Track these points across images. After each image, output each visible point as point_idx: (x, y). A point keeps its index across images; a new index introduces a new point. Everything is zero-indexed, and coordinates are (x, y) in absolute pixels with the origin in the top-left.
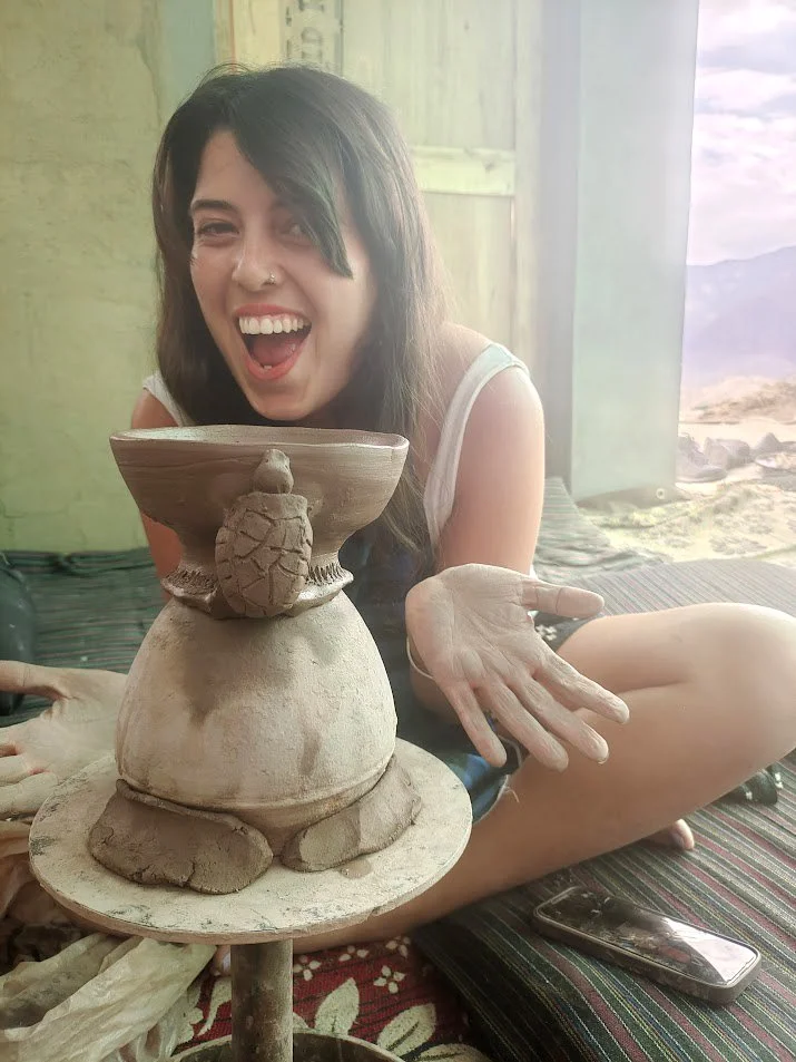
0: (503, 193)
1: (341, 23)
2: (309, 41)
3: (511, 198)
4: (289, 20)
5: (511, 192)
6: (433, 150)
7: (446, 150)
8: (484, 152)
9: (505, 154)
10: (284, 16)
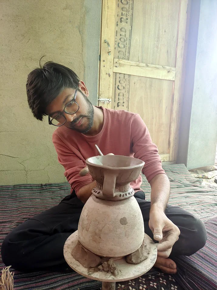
0: (172, 80)
1: (132, 27)
2: (122, 31)
3: (174, 81)
4: (117, 25)
5: (174, 80)
6: (154, 66)
7: (157, 66)
8: (168, 67)
9: (173, 69)
10: (116, 24)
